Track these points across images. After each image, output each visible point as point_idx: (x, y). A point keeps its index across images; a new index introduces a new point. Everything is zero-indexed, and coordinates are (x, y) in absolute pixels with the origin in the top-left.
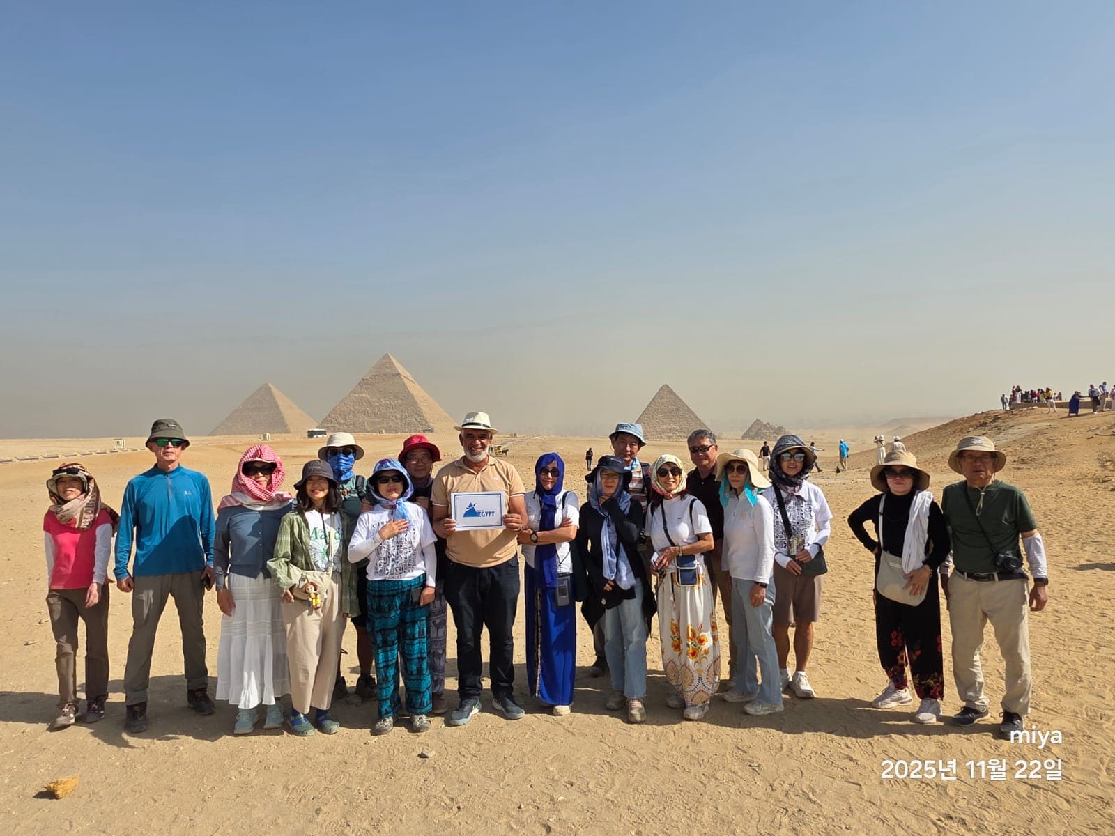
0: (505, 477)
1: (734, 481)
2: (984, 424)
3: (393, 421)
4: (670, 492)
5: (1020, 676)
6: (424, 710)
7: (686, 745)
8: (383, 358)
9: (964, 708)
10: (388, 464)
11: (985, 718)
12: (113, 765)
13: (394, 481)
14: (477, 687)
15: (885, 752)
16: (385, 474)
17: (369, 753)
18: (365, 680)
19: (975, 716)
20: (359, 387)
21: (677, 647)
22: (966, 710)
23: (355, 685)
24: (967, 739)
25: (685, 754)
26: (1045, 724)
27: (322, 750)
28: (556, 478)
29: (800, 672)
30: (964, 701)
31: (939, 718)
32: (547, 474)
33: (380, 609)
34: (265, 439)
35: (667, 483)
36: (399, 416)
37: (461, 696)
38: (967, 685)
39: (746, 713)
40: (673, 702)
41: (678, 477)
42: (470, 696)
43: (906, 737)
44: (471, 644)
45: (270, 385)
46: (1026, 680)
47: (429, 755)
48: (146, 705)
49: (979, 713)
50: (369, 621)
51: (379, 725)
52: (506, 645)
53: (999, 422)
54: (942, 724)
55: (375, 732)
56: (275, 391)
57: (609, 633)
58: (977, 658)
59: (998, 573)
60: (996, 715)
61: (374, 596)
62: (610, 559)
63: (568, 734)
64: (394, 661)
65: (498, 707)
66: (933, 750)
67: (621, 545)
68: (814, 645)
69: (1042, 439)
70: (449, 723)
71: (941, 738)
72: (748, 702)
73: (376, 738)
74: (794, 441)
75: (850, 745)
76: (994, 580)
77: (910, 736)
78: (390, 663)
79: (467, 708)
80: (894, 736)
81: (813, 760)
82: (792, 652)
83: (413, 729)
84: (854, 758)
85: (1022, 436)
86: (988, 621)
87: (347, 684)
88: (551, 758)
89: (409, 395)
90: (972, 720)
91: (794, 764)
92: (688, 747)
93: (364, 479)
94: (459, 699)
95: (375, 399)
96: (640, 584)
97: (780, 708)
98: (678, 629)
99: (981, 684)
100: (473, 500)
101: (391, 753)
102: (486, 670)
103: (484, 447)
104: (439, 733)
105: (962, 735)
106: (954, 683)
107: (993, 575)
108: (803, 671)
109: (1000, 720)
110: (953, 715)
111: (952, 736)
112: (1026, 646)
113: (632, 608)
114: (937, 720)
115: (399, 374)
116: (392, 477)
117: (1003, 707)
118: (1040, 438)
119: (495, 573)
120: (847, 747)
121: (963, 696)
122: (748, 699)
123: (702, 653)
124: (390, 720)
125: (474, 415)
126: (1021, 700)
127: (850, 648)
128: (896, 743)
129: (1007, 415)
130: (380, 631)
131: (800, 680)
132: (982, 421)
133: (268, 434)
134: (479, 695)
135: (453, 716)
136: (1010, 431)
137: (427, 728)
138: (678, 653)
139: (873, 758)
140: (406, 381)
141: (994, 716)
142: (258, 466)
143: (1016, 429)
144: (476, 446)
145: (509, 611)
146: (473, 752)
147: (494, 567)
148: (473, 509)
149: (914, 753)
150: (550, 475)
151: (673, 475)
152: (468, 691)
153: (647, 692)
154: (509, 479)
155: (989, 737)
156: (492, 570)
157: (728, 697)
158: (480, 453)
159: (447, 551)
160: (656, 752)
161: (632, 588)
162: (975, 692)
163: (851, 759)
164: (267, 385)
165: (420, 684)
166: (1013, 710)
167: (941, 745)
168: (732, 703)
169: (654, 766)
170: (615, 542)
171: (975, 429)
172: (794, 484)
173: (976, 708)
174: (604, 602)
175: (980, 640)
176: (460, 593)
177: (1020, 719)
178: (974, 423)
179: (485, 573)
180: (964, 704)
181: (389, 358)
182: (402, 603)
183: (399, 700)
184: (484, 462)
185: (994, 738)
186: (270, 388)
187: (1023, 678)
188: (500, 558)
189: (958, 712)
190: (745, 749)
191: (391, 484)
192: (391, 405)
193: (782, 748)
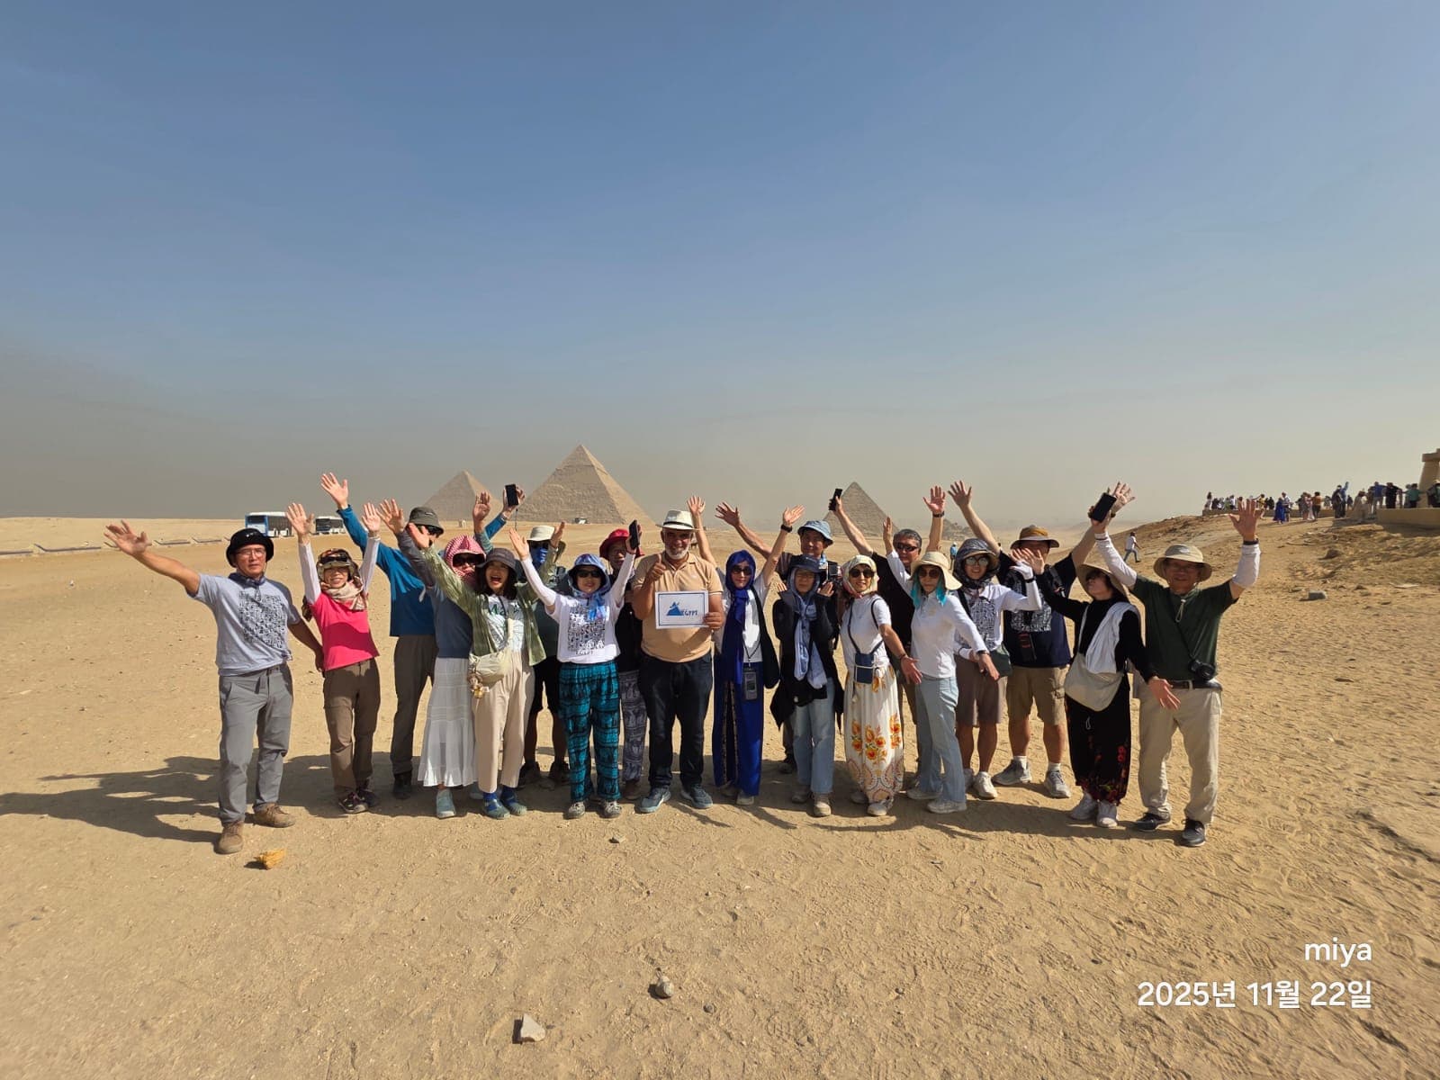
0: (703, 575)
1: (926, 585)
2: (1173, 530)
3: (585, 511)
4: (860, 592)
5: (1207, 784)
6: (614, 797)
7: (870, 839)
8: (577, 450)
9: (1147, 813)
10: (589, 559)
11: (1166, 824)
12: (317, 838)
13: (593, 575)
14: (666, 776)
15: (1066, 854)
16: (585, 569)
17: (561, 836)
18: (558, 765)
19: (1157, 822)
20: (553, 477)
21: (858, 746)
22: (1148, 816)
23: (549, 770)
24: (1149, 844)
25: (869, 849)
26: (1227, 832)
27: (518, 832)
28: (748, 577)
29: (985, 773)
30: (1146, 806)
31: (1119, 823)
32: (739, 572)
33: (571, 697)
34: (461, 526)
35: (858, 583)
36: (591, 507)
37: (651, 785)
38: (1151, 791)
39: (930, 811)
40: (858, 798)
41: (869, 580)
42: (661, 785)
43: (1087, 840)
44: (662, 735)
45: (467, 473)
46: (1212, 789)
47: (620, 841)
48: (411, 775)
49: (1161, 820)
50: (561, 709)
51: (572, 809)
52: (697, 738)
53: (1189, 529)
54: (1124, 828)
55: (568, 816)
56: (471, 479)
57: (799, 729)
58: (1164, 765)
59: (1193, 682)
60: (1178, 822)
61: (566, 684)
62: (803, 658)
63: (754, 825)
64: (586, 746)
65: (687, 796)
66: (1114, 854)
67: (814, 644)
68: (998, 746)
69: (1232, 547)
70: (639, 810)
71: (1123, 842)
72: (931, 800)
73: (569, 822)
74: (979, 545)
75: (1031, 846)
76: (1188, 687)
77: (1091, 839)
78: (582, 749)
79: (657, 796)
80: (1075, 839)
81: (995, 860)
82: (976, 753)
83: (604, 814)
84: (1036, 859)
85: (1212, 543)
86: (1178, 729)
87: (541, 769)
88: (737, 847)
89: (603, 488)
90: (1153, 826)
91: (976, 862)
92: (871, 842)
93: (564, 569)
94: (649, 787)
95: (568, 490)
96: (832, 683)
97: (963, 807)
98: (859, 729)
99: (1165, 791)
100: (676, 599)
101: (583, 837)
102: (676, 761)
103: (684, 546)
104: (629, 819)
105: (1143, 841)
106: (1138, 789)
107: (1188, 683)
108: (987, 771)
109: (1182, 827)
110: (1134, 820)
111: (1134, 841)
112: (1215, 755)
113: (823, 707)
114: (1118, 825)
115: (593, 466)
116: (591, 572)
117: (1186, 814)
118: (1230, 545)
119: (689, 668)
120: (1029, 847)
121: (1146, 802)
122: (931, 797)
123: (881, 754)
124: (581, 805)
125: (676, 514)
126: (1206, 809)
127: (1034, 750)
128: (1077, 846)
129: (1197, 521)
130: (572, 717)
131: (983, 781)
132: (1171, 527)
133: (464, 521)
134: (669, 784)
135: (643, 803)
136: (1200, 538)
137: (618, 814)
138: (859, 752)
139: (1054, 859)
140: (599, 473)
141: (1176, 823)
142: (465, 557)
143: (1205, 536)
144: (677, 546)
145: (702, 705)
146: (662, 839)
147: (688, 663)
148: (677, 608)
149: (1095, 857)
150: (742, 574)
151: (865, 576)
152: (658, 780)
153: (833, 787)
154: (707, 577)
155: (1170, 844)
156: (686, 665)
157: (912, 794)
158: (681, 552)
159: (642, 645)
160: (840, 846)
161: (824, 686)
162: (1159, 799)
163: (1033, 860)
164: (463, 473)
165: (611, 772)
166: (1197, 818)
167: (1122, 849)
168: (915, 800)
169: (838, 860)
170: (808, 640)
171: (1164, 535)
172: (977, 587)
173: (1159, 814)
174: (796, 700)
175: (1168, 747)
176: (654, 687)
177: (1203, 827)
178: (1163, 528)
179: (678, 668)
180: (1146, 810)
181: (583, 450)
182: (592, 692)
183: (591, 784)
184: (684, 560)
185: (1176, 845)
186: (466, 477)
187: (1209, 787)
188: (694, 654)
189: (1140, 818)
190: (928, 846)
191: (589, 579)
192: (583, 495)
193: (964, 847)
